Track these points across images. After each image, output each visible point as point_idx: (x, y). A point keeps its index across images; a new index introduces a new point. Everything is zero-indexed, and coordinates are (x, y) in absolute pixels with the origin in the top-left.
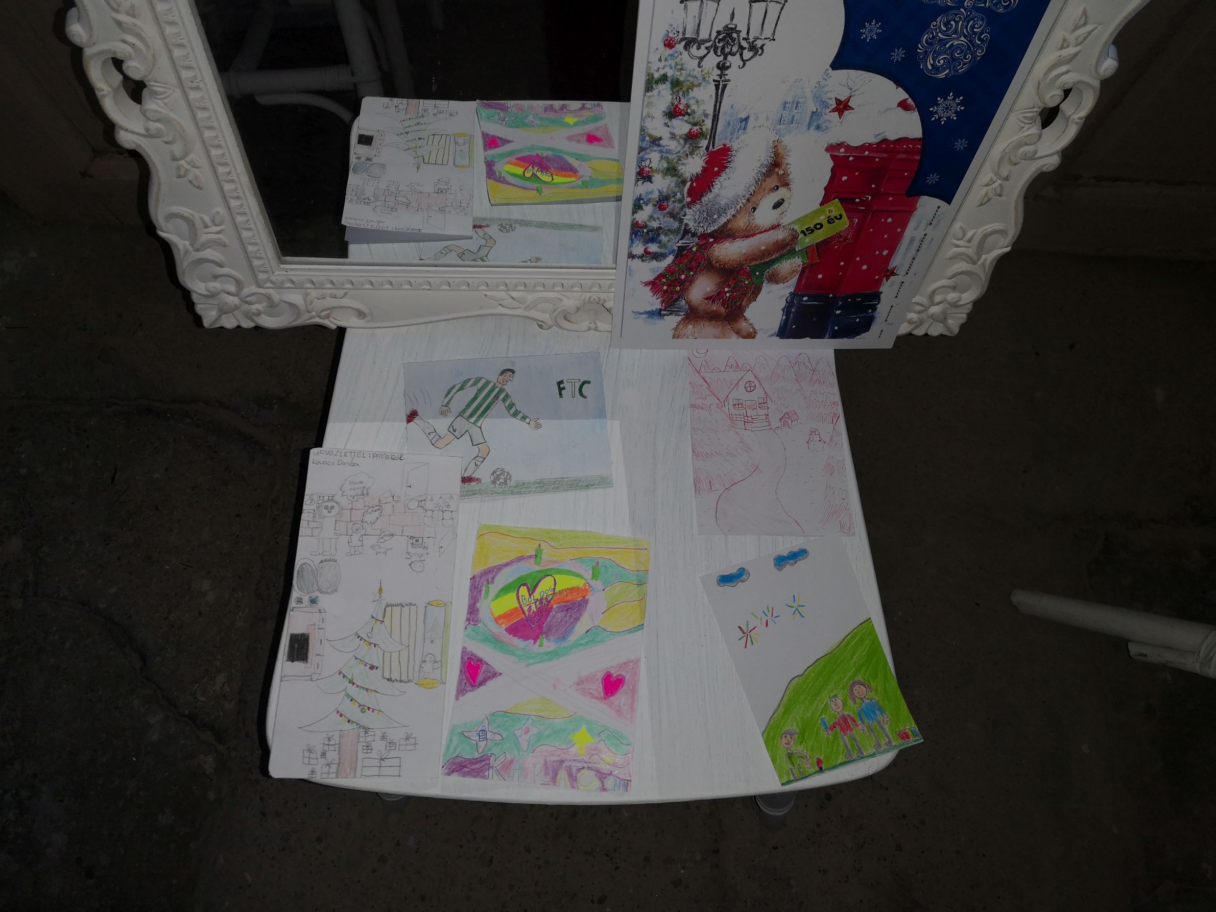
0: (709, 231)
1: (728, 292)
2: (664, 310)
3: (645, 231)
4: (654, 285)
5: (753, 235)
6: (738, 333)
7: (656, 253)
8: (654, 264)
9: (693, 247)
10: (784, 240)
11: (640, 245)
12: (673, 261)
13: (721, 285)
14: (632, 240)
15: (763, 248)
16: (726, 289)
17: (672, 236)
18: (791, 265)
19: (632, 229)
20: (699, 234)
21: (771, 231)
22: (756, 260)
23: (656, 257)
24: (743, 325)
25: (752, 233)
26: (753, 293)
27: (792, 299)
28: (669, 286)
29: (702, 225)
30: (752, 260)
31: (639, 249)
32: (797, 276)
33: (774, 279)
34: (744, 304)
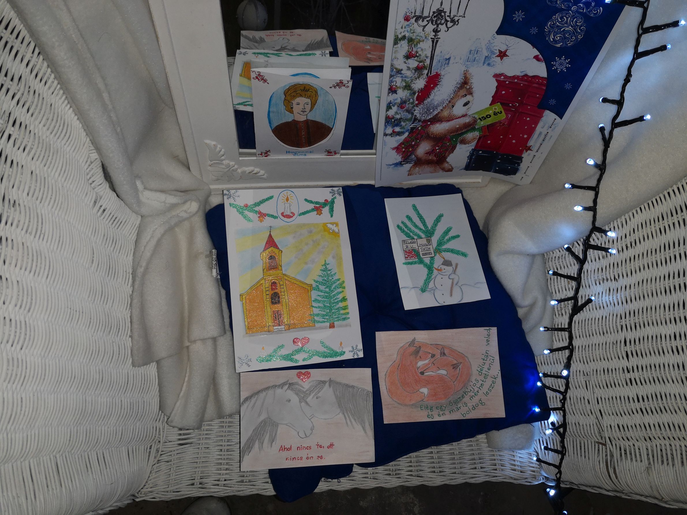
0: (428, 119)
1: (438, 149)
2: (403, 162)
3: (393, 120)
4: (397, 149)
5: (453, 120)
6: (444, 170)
7: (399, 132)
8: (398, 138)
9: (419, 127)
10: (469, 123)
11: (390, 128)
12: (408, 135)
13: (434, 146)
14: (386, 126)
15: (458, 126)
16: (437, 148)
17: (407, 122)
18: (473, 135)
19: (386, 120)
20: (422, 121)
21: (462, 118)
22: (454, 133)
23: (399, 134)
24: (446, 165)
25: (451, 119)
26: (452, 149)
27: (473, 152)
28: (405, 149)
29: (424, 115)
30: (451, 133)
31: (389, 131)
32: (476, 141)
33: (463, 142)
34: (446, 155)
